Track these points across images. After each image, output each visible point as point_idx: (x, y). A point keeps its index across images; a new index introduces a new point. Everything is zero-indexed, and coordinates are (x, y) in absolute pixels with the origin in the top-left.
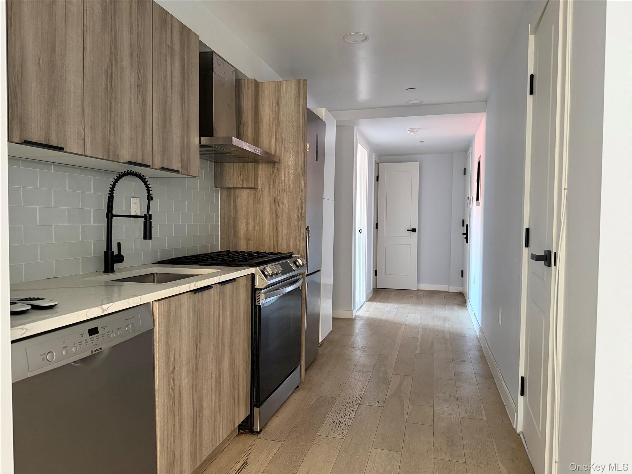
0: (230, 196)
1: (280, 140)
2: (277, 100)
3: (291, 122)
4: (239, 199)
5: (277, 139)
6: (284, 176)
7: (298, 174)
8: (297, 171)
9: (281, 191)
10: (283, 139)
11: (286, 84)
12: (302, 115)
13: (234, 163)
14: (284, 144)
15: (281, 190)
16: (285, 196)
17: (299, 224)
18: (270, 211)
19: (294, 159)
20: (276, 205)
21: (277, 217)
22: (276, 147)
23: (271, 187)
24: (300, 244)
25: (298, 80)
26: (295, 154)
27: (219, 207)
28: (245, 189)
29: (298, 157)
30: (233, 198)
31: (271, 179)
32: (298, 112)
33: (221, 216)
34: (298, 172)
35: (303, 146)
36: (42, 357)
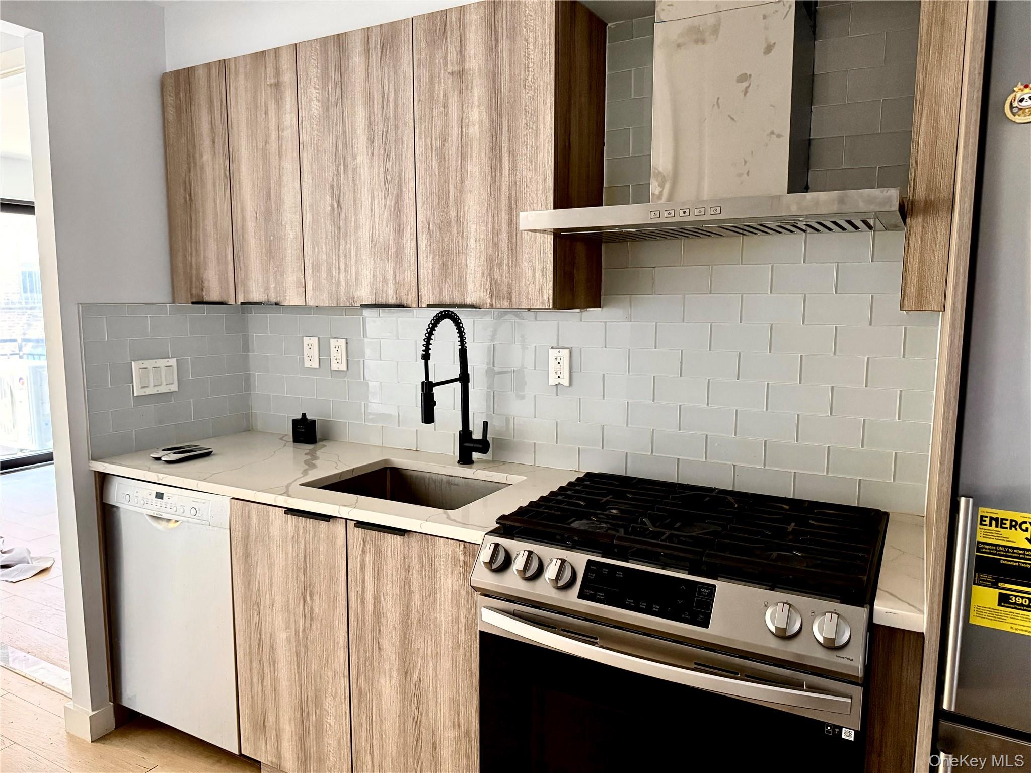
36: (123, 495)
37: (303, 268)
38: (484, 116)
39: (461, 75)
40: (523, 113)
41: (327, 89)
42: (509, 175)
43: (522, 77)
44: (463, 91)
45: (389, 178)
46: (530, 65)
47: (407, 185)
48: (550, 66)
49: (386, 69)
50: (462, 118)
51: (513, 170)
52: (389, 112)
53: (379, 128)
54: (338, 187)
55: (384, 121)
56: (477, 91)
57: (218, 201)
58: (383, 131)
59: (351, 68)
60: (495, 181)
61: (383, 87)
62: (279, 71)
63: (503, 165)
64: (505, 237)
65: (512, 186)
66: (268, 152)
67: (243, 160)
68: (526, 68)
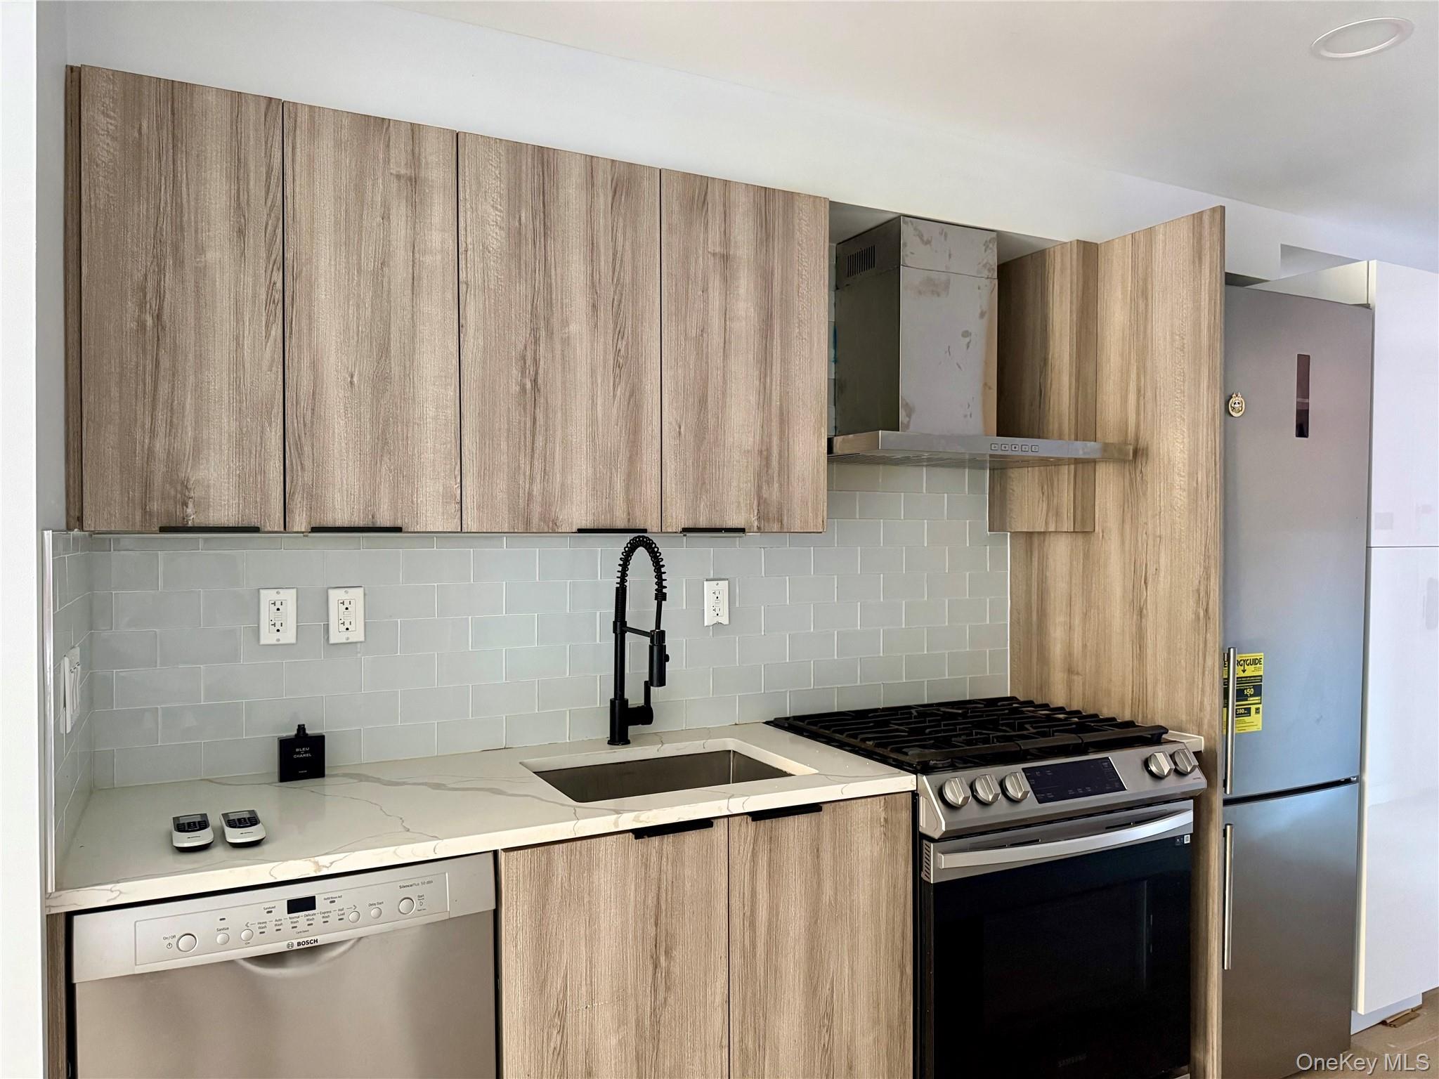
0: (1031, 552)
1: (1149, 394)
2: (1141, 283)
3: (1177, 337)
4: (1051, 560)
5: (1142, 392)
6: (1160, 496)
7: (1197, 489)
8: (1193, 480)
9: (1151, 542)
10: (1156, 388)
11: (1166, 232)
12: (1207, 314)
13: (1029, 469)
14: (1158, 403)
15: (1151, 537)
16: (1163, 555)
17: (1199, 639)
18: (1123, 596)
19: (1187, 445)
20: (1139, 579)
21: (1141, 614)
22: (1138, 414)
23: (1127, 527)
24: (1202, 703)
25: (1196, 216)
26: (1189, 429)
27: (1007, 580)
28: (1064, 535)
29: (1198, 439)
30: (1037, 559)
31: (1126, 506)
32: (1197, 308)
33: (1011, 602)
34: (1197, 484)
35: (1210, 405)
36: (167, 942)
37: (457, 472)
38: (752, 312)
39: (725, 259)
40: (796, 321)
41: (517, 216)
42: (780, 383)
43: (796, 284)
44: (727, 280)
45: (621, 361)
46: (804, 272)
47: (649, 375)
48: (824, 280)
49: (621, 220)
50: (726, 310)
51: (786, 378)
52: (624, 277)
53: (607, 292)
54: (535, 359)
55: (616, 288)
56: (745, 284)
57: (247, 343)
58: (614, 299)
59: (561, 200)
60: (765, 388)
61: (614, 240)
62: (419, 160)
63: (774, 371)
64: (775, 452)
65: (785, 396)
66: (386, 280)
67: (322, 280)
68: (800, 275)
